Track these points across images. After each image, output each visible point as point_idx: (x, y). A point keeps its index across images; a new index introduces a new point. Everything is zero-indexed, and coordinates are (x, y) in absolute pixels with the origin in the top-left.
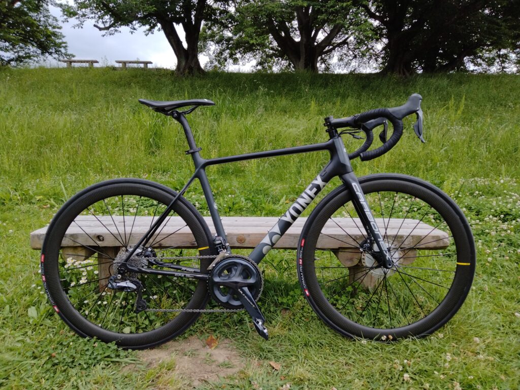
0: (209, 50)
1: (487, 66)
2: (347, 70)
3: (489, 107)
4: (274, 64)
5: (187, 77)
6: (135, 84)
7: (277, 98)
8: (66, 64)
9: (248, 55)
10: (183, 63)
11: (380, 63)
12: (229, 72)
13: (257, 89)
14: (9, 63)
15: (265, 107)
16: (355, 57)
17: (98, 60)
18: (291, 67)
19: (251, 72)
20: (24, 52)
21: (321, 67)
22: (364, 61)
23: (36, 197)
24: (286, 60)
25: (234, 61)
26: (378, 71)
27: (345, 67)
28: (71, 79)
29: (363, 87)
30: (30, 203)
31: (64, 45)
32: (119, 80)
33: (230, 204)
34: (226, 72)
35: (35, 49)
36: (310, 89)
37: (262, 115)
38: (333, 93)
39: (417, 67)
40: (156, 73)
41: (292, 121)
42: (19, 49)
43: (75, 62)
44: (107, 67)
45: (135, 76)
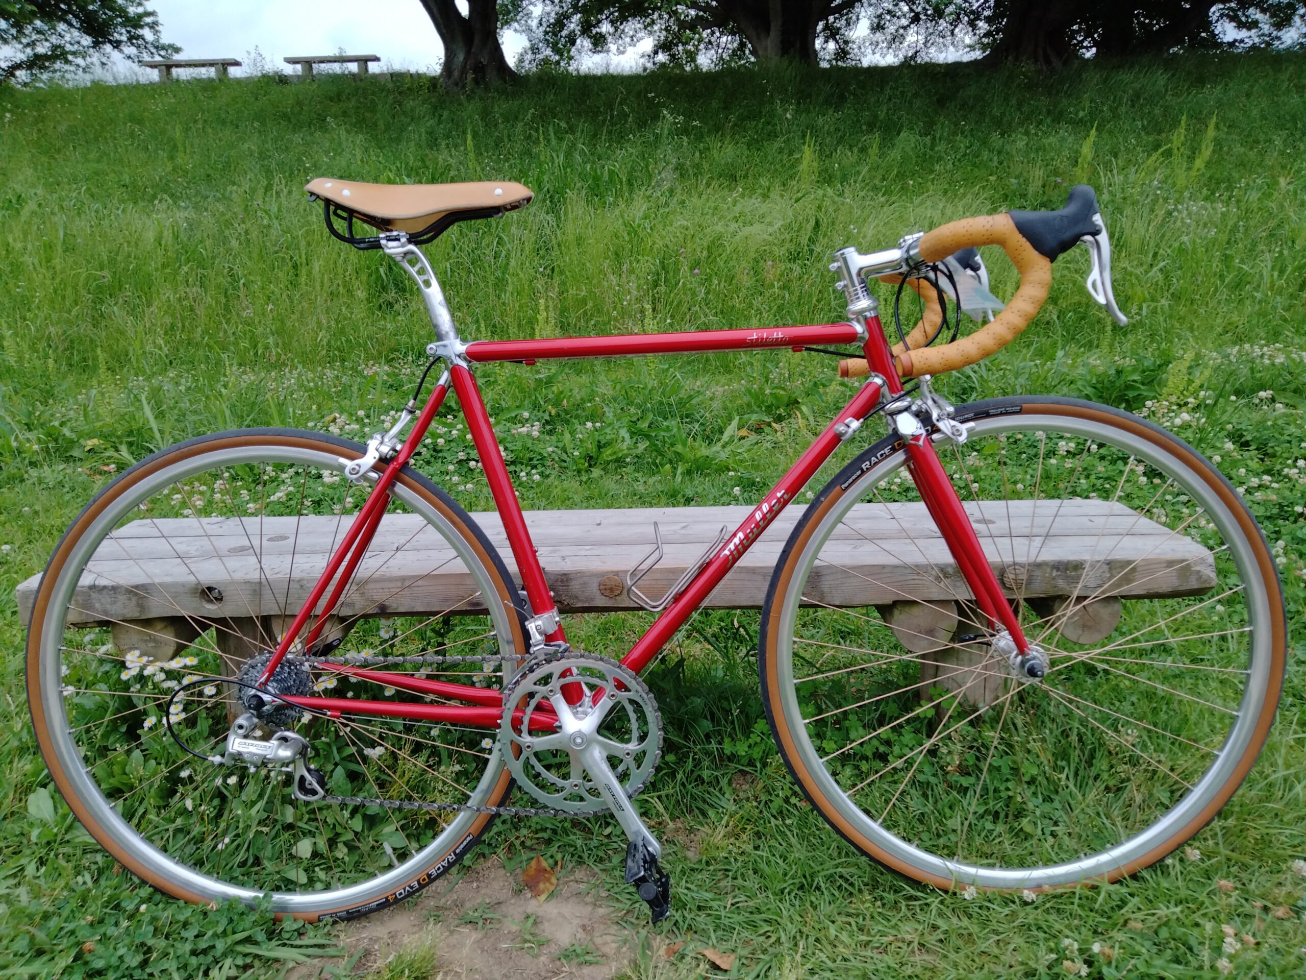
0: (529, 15)
1: (1272, 29)
2: (896, 56)
3: (1278, 142)
4: (702, 46)
5: (472, 91)
6: (336, 117)
7: (713, 142)
8: (156, 71)
9: (632, 26)
10: (461, 57)
11: (982, 31)
12: (582, 73)
13: (656, 117)
14: (13, 75)
15: (679, 168)
16: (916, 19)
17: (239, 59)
18: (747, 52)
19: (640, 70)
20: (47, 44)
21: (826, 48)
22: (941, 28)
23: (82, 441)
24: (733, 33)
25: (595, 44)
26: (977, 55)
27: (889, 48)
28: (171, 112)
29: (938, 101)
30: (69, 459)
31: (148, 20)
32: (297, 109)
33: (591, 447)
34: (574, 73)
35: (76, 33)
36: (797, 112)
37: (671, 191)
38: (858, 121)
39: (1082, 41)
40: (390, 86)
41: (753, 203)
42: (34, 37)
43: (178, 65)
44: (264, 76)
45: (337, 98)
